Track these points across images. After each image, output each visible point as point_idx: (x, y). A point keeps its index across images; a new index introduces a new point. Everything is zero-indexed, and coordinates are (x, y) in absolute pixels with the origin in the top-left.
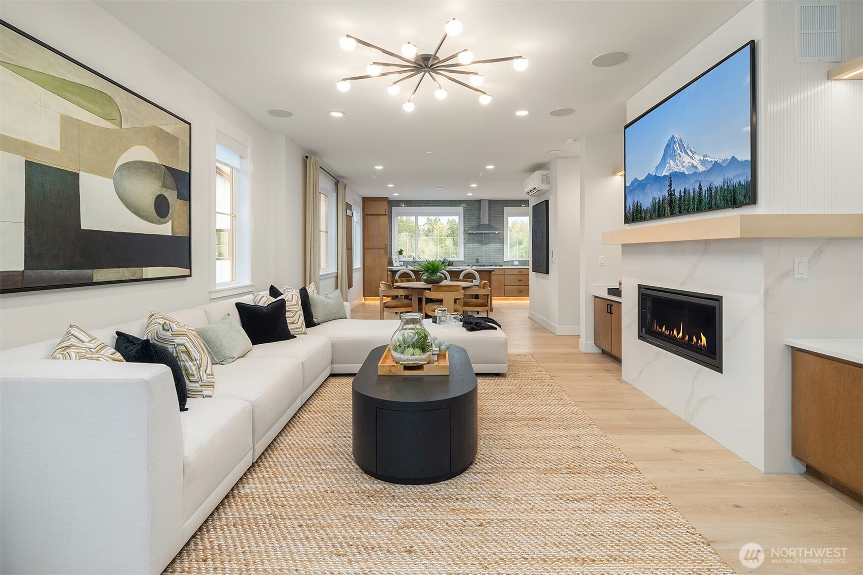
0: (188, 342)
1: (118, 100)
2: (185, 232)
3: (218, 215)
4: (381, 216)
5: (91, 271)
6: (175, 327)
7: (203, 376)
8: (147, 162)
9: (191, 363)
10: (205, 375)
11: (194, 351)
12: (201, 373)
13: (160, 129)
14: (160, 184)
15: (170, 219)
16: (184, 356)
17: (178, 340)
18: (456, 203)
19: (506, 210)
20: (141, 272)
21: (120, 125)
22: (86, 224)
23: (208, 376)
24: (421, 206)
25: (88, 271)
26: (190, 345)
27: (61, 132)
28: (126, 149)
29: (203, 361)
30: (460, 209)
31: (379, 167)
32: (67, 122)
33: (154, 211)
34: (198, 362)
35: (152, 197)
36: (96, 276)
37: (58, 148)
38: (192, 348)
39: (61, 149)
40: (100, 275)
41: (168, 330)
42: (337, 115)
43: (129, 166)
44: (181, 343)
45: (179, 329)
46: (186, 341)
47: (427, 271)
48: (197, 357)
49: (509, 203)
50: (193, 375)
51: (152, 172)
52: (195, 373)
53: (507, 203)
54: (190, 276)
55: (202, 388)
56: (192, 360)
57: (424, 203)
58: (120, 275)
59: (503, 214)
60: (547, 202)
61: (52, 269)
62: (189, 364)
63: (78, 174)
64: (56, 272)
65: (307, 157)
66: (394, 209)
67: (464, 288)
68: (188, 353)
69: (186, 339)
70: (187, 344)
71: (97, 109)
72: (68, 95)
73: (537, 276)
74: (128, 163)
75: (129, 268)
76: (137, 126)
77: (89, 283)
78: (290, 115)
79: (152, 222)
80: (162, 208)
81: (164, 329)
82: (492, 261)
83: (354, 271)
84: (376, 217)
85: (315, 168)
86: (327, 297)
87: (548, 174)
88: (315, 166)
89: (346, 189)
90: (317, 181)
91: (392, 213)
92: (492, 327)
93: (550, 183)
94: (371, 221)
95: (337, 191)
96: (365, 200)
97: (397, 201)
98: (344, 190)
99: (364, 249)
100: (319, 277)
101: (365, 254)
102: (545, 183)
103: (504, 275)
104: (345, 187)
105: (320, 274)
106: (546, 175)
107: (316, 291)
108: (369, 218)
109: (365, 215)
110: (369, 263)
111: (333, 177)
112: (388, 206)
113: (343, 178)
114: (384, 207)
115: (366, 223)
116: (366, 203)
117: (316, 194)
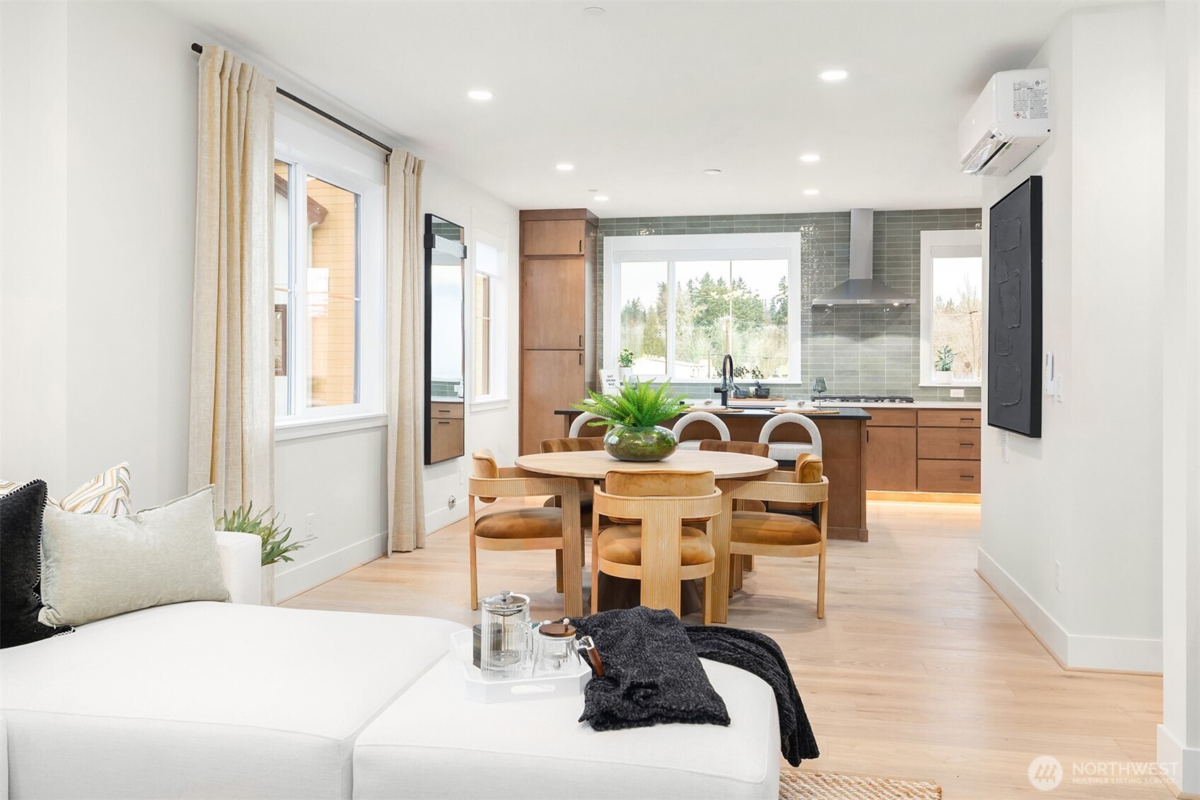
4: (569, 261)
18: (781, 223)
19: (929, 239)
24: (682, 232)
30: (792, 241)
31: (480, 96)
47: (622, 419)
49: (936, 219)
53: (929, 219)
57: (691, 225)
59: (919, 252)
60: (1036, 184)
65: (197, 48)
66: (611, 244)
67: (725, 483)
73: (1004, 441)
82: (886, 386)
83: (474, 409)
84: (553, 262)
85: (239, 90)
86: (136, 519)
87: (1037, 83)
88: (235, 80)
89: (423, 175)
90: (250, 132)
91: (602, 252)
92: (706, 713)
93: (1046, 116)
94: (542, 274)
95: (387, 180)
96: (528, 219)
97: (619, 220)
98: (412, 178)
99: (524, 350)
100: (272, 435)
101: (525, 362)
102: (1028, 113)
103: (917, 427)
104: (417, 169)
105: (277, 424)
106: (1031, 84)
107: (121, 494)
108: (536, 266)
109: (526, 259)
110: (538, 385)
111: (361, 134)
112: (587, 234)
113: (405, 140)
114: (575, 235)
115: (529, 279)
116: (528, 225)
117: (244, 171)
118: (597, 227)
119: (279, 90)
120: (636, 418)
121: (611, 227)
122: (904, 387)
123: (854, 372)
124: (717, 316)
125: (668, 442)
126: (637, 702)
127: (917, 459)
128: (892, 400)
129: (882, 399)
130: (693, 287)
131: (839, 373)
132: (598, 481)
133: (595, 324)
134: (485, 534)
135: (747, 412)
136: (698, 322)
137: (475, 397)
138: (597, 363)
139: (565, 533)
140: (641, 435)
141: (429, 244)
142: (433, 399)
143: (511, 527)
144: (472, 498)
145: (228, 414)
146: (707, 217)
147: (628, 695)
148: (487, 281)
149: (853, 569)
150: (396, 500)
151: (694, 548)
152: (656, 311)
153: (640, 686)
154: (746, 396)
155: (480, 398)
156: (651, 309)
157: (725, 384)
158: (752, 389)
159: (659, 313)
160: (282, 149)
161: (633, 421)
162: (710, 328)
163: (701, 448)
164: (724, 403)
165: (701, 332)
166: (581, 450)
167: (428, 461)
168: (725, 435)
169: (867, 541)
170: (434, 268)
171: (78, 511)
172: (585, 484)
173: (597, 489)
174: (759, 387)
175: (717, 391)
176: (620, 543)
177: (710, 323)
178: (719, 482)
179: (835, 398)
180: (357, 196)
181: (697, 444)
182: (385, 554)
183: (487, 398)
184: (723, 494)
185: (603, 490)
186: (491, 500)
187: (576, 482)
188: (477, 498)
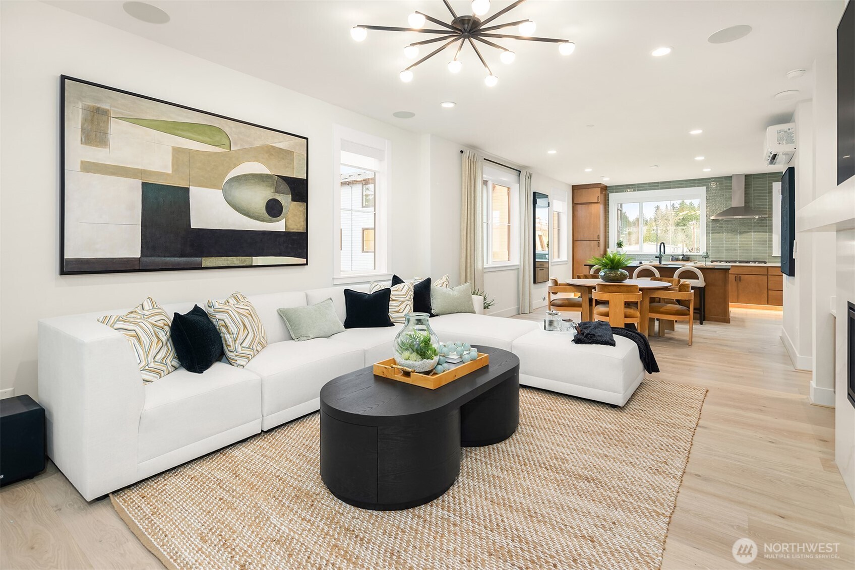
0: (227, 318)
1: (227, 130)
2: (301, 228)
3: (342, 212)
4: (593, 205)
5: (200, 259)
6: (217, 305)
7: (238, 348)
8: (258, 174)
9: (228, 336)
10: (240, 347)
11: (232, 326)
12: (236, 345)
13: (272, 146)
14: (273, 190)
15: (283, 218)
16: (223, 330)
17: (219, 316)
18: (695, 183)
20: (251, 260)
21: (229, 148)
22: (194, 225)
23: (243, 349)
24: (647, 190)
25: (197, 258)
26: (229, 320)
27: (173, 160)
28: (235, 166)
29: (239, 336)
30: (701, 191)
31: (552, 152)
32: (177, 151)
33: (265, 212)
34: (235, 336)
35: (263, 201)
36: (205, 262)
37: (170, 171)
38: (230, 323)
39: (173, 172)
40: (207, 262)
41: (211, 307)
42: (448, 105)
43: (237, 179)
44: (222, 319)
45: (220, 307)
46: (225, 317)
47: (606, 267)
48: (235, 331)
50: (230, 346)
51: (264, 181)
52: (231, 344)
53: (777, 177)
54: (307, 264)
55: (236, 358)
56: (229, 333)
57: (650, 186)
58: (228, 262)
59: (771, 193)
60: (792, 170)
61: (164, 257)
62: (227, 336)
63: (188, 189)
64: (168, 259)
65: (462, 152)
66: (613, 197)
68: (226, 327)
69: (226, 316)
70: (226, 320)
71: (208, 140)
72: (179, 132)
73: (787, 279)
74: (238, 176)
75: (238, 258)
76: (246, 147)
77: (199, 267)
78: (412, 115)
79: (263, 221)
80: (274, 209)
81: (209, 306)
82: (753, 255)
83: (552, 264)
84: (587, 205)
85: (473, 162)
86: (452, 289)
87: (789, 129)
88: (472, 159)
89: (532, 179)
90: (476, 174)
91: (608, 200)
92: (608, 342)
93: (794, 142)
94: (581, 210)
95: (519, 182)
96: (575, 189)
97: (616, 186)
98: (528, 180)
99: (574, 241)
100: (482, 270)
101: (575, 246)
102: (784, 142)
103: (768, 275)
104: (530, 177)
105: (485, 266)
106: (786, 130)
107: (447, 283)
108: (579, 207)
109: (575, 205)
110: (579, 255)
111: (510, 168)
112: (601, 193)
113: (525, 167)
114: (596, 194)
115: (576, 213)
116: (576, 191)
117: (475, 187)
118: (605, 190)
119: (485, 159)
120: (611, 266)
121: (613, 189)
122: (761, 257)
123: (735, 250)
124: (689, 221)
125: (624, 275)
126: (588, 338)
127: (768, 290)
128: (755, 262)
129: (748, 262)
130: (675, 206)
131: (726, 250)
132: (594, 288)
133: (606, 230)
134: (553, 305)
135: (669, 266)
136: (678, 225)
137: (553, 259)
138: (606, 246)
139: (583, 306)
140: (613, 272)
141: (535, 202)
142: (536, 260)
143: (563, 303)
144: (549, 293)
145: (470, 262)
146: (658, 183)
147: (586, 336)
148: (558, 214)
149: (716, 332)
150: (523, 295)
151: (630, 312)
152: (653, 219)
153: (589, 334)
154: (677, 260)
155: (556, 259)
156: (651, 218)
157: (660, 255)
158: (681, 257)
159: (655, 221)
160: (485, 177)
161: (610, 267)
162: (684, 228)
163: (651, 280)
164: (660, 263)
165: (679, 229)
166: (592, 278)
167: (535, 282)
168: (657, 274)
169: (730, 323)
170: (536, 209)
171: (438, 286)
172: (590, 289)
173: (593, 290)
174: (684, 256)
175: (656, 257)
176: (602, 309)
177: (685, 225)
178: (641, 290)
179: (723, 261)
180: (509, 188)
181: (650, 279)
182: (519, 314)
183: (559, 260)
184: (642, 294)
185: (595, 290)
186: (556, 293)
187: (587, 289)
188: (551, 293)
